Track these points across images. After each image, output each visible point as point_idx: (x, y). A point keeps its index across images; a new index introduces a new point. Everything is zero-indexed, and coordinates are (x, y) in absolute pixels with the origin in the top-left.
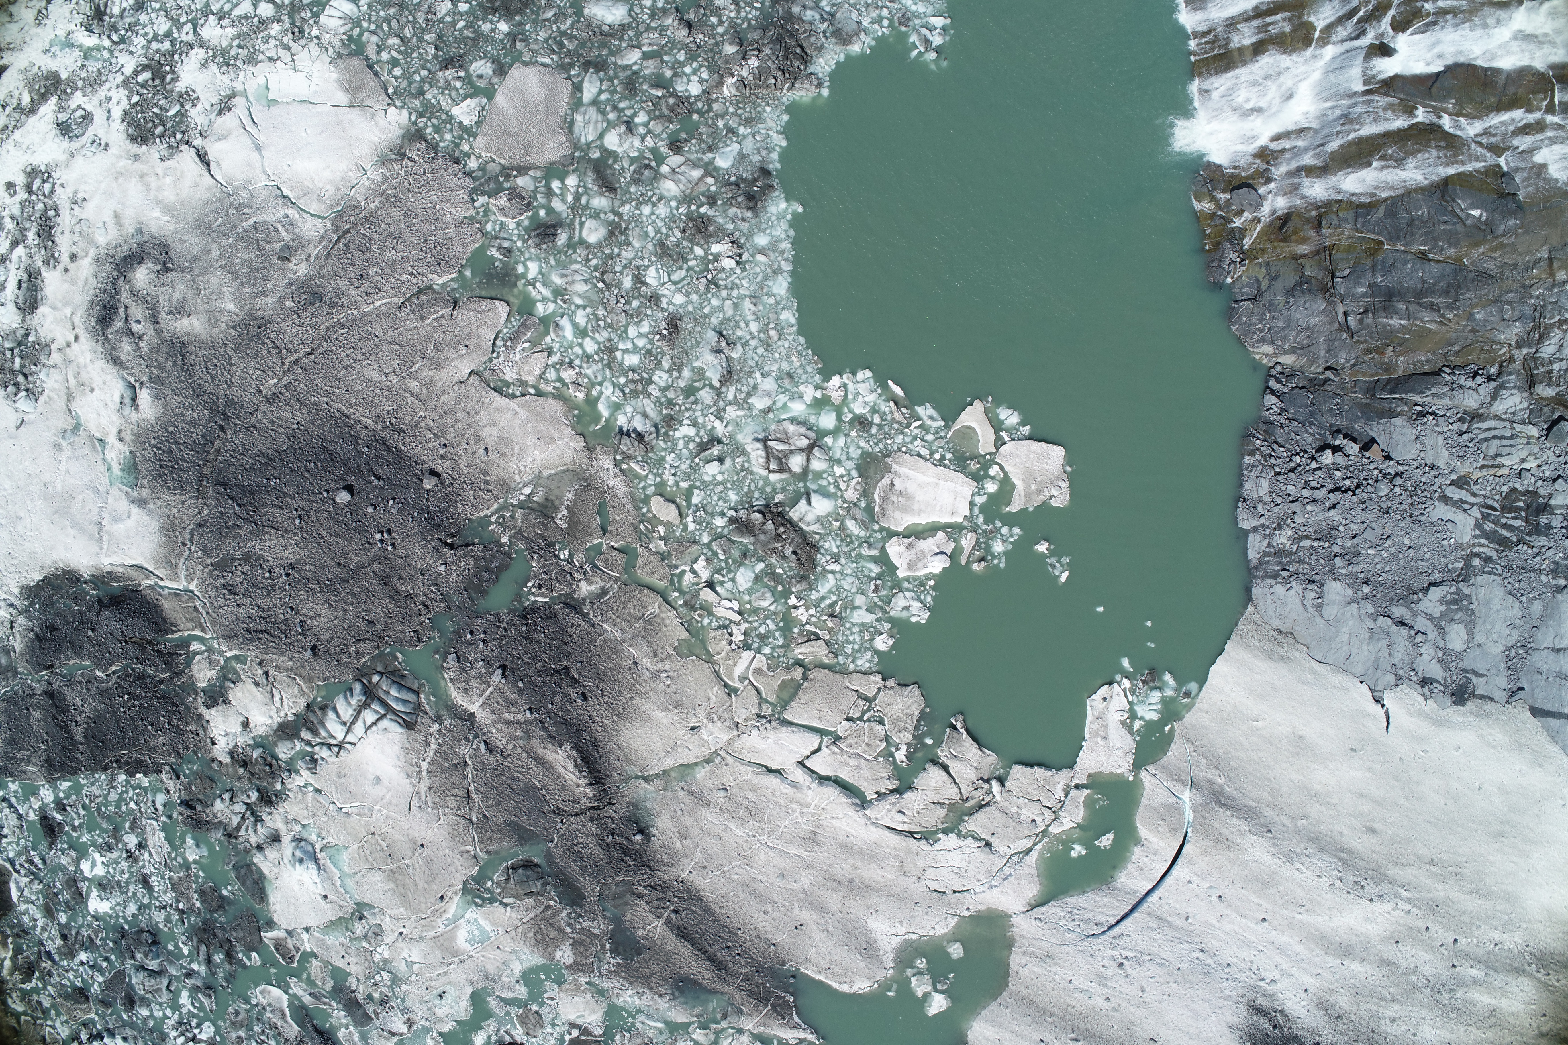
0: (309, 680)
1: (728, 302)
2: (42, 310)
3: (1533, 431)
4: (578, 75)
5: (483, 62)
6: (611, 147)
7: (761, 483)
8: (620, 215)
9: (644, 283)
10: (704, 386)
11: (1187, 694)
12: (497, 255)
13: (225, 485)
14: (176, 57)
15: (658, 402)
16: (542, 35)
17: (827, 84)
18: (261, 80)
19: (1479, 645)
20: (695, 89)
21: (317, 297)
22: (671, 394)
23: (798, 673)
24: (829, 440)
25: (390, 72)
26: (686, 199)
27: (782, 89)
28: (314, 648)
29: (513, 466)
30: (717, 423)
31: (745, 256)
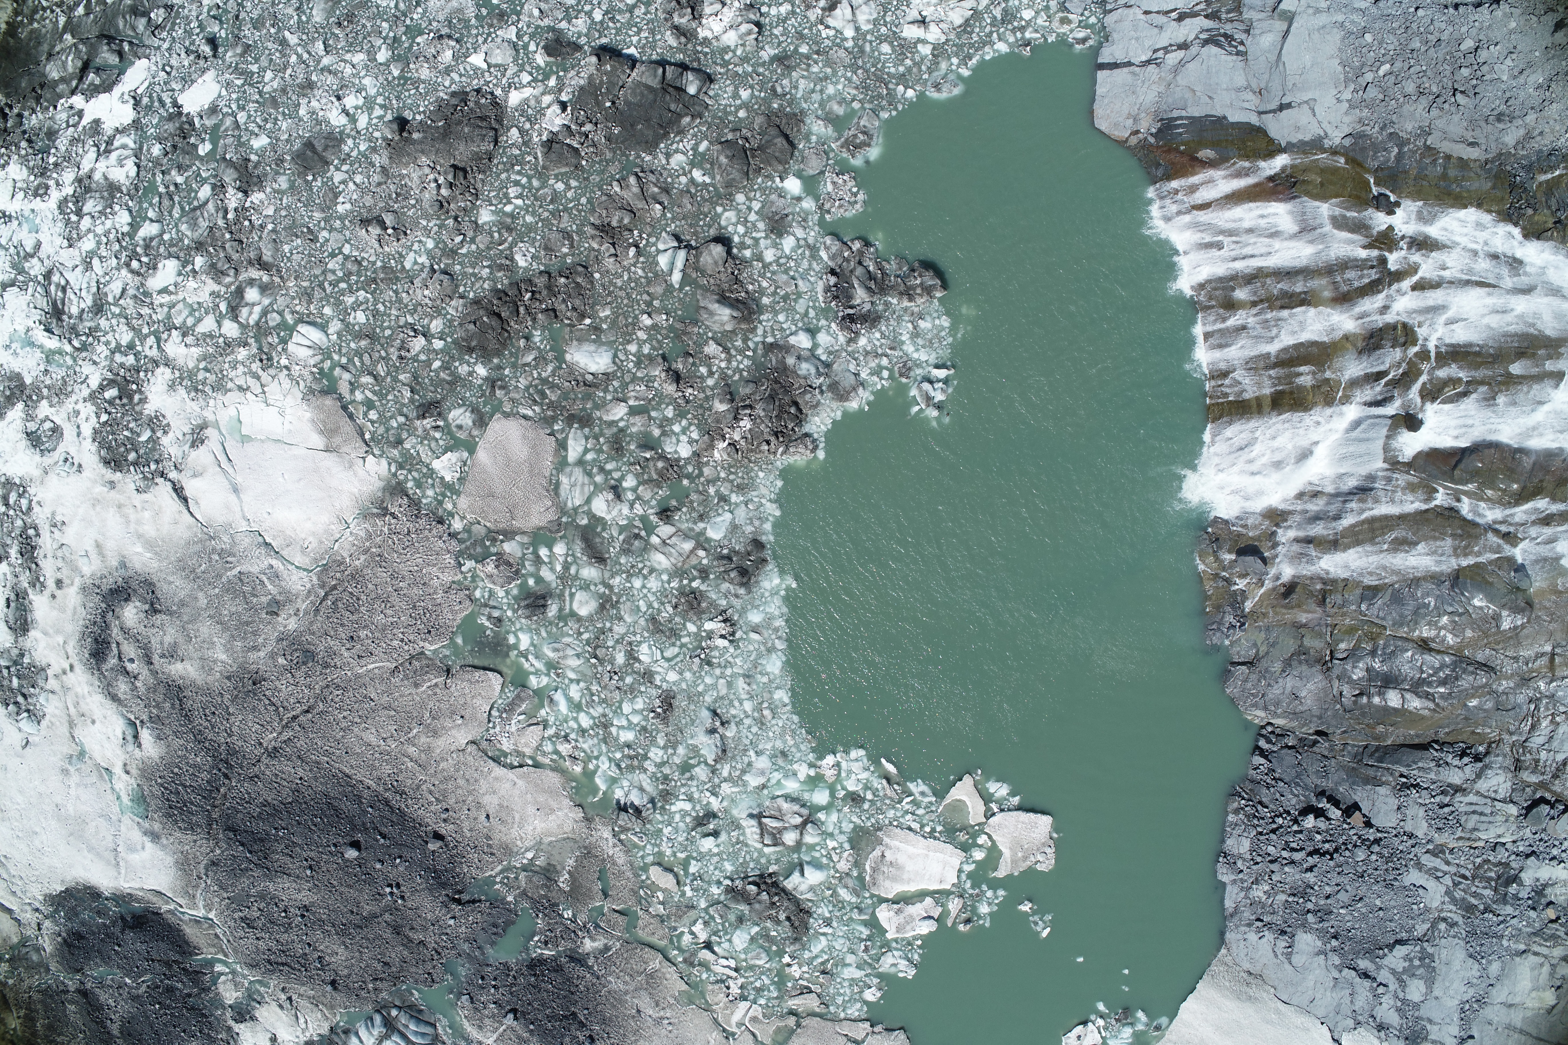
0: (332, 1007)
1: (722, 681)
2: (32, 633)
3: (1513, 810)
4: (563, 430)
5: (461, 410)
6: (599, 514)
7: (756, 855)
8: (610, 587)
9: (637, 660)
10: (699, 763)
11: (1158, 1028)
12: (487, 624)
13: (234, 831)
14: (142, 374)
15: (654, 777)
16: (523, 382)
17: (822, 445)
18: (232, 411)
19: (1437, 998)
20: (685, 451)
21: (309, 655)
22: (667, 770)
23: (791, 1021)
24: (821, 816)
25: (365, 414)
26: (678, 572)
27: (775, 453)
28: (333, 983)
29: (514, 832)
30: (712, 799)
31: (738, 635)
